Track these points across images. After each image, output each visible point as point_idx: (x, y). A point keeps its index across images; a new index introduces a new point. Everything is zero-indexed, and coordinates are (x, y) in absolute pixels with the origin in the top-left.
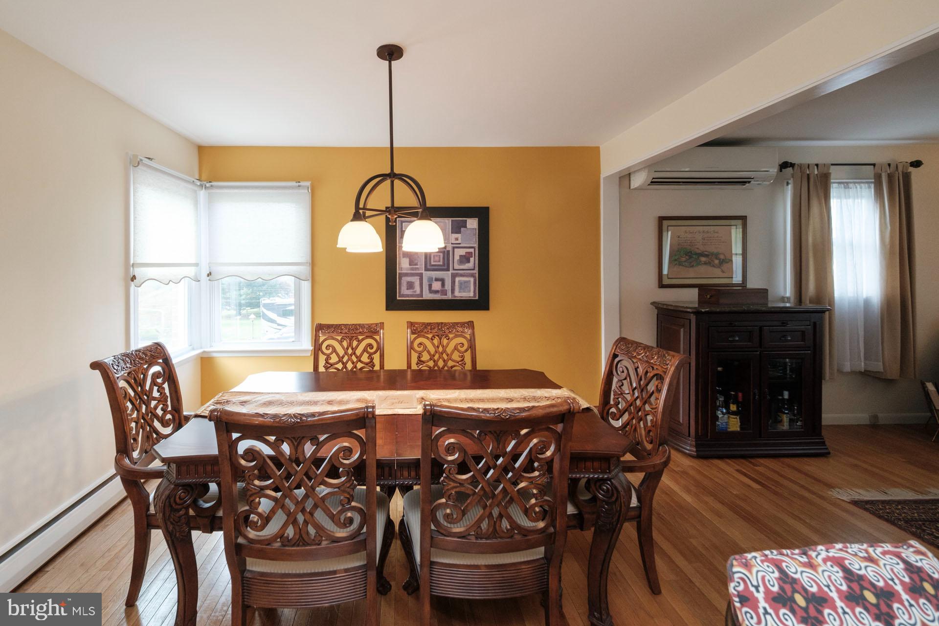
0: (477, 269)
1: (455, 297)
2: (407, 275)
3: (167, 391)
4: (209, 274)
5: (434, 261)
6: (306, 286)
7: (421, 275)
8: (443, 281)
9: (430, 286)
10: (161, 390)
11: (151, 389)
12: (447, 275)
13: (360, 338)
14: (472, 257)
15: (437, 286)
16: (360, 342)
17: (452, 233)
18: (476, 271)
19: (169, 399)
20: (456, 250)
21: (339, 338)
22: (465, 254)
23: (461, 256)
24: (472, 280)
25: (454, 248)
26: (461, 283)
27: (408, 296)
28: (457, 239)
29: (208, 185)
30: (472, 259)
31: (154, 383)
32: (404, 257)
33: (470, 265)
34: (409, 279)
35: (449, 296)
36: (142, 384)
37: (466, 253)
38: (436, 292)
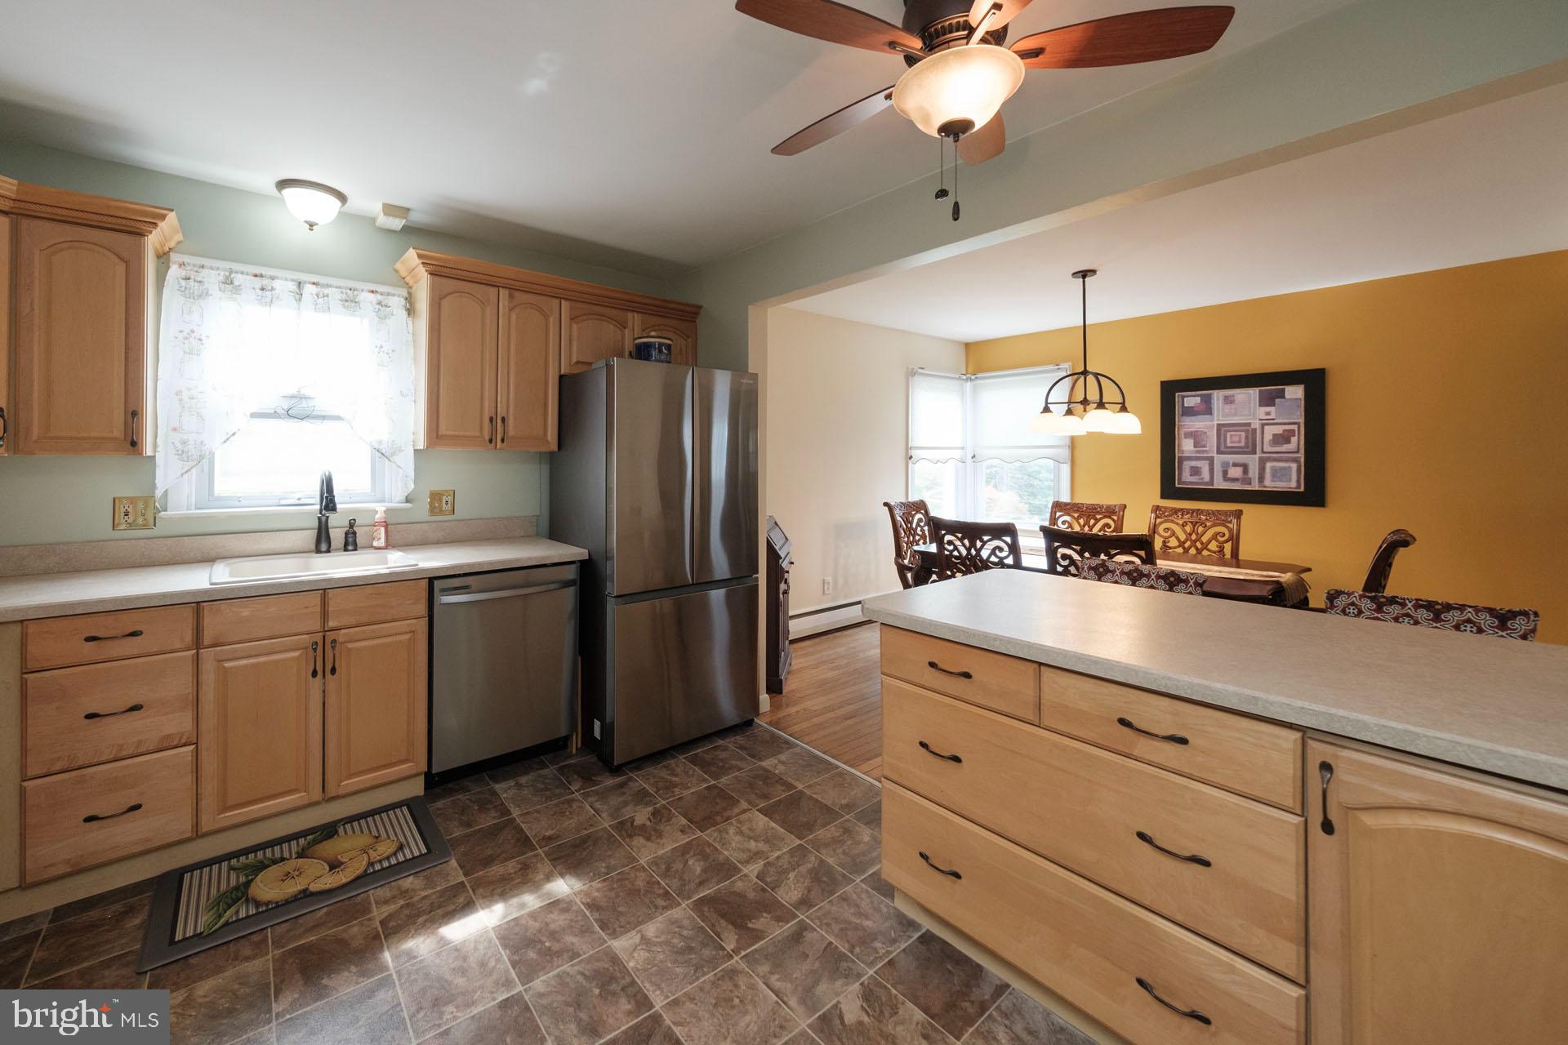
0: (1302, 451)
1: (1265, 487)
2: (1189, 458)
3: (927, 533)
4: (974, 457)
5: (1232, 442)
6: (1065, 469)
7: (1211, 460)
8: (1245, 468)
9: (1225, 473)
10: (922, 530)
11: (916, 528)
12: (1253, 461)
13: (1098, 517)
14: (1294, 436)
15: (1236, 472)
16: (1097, 521)
17: (1260, 406)
18: (1301, 455)
19: (928, 538)
20: (1266, 427)
21: (1076, 515)
22: (1281, 432)
23: (1274, 435)
24: (1294, 466)
25: (1263, 426)
26: (1275, 471)
27: (1191, 483)
28: (1268, 413)
29: (973, 377)
30: (1294, 440)
31: (918, 525)
32: (1186, 438)
33: (1292, 446)
34: (1194, 463)
35: (1255, 486)
36: (911, 523)
37: (1284, 430)
38: (1235, 480)
